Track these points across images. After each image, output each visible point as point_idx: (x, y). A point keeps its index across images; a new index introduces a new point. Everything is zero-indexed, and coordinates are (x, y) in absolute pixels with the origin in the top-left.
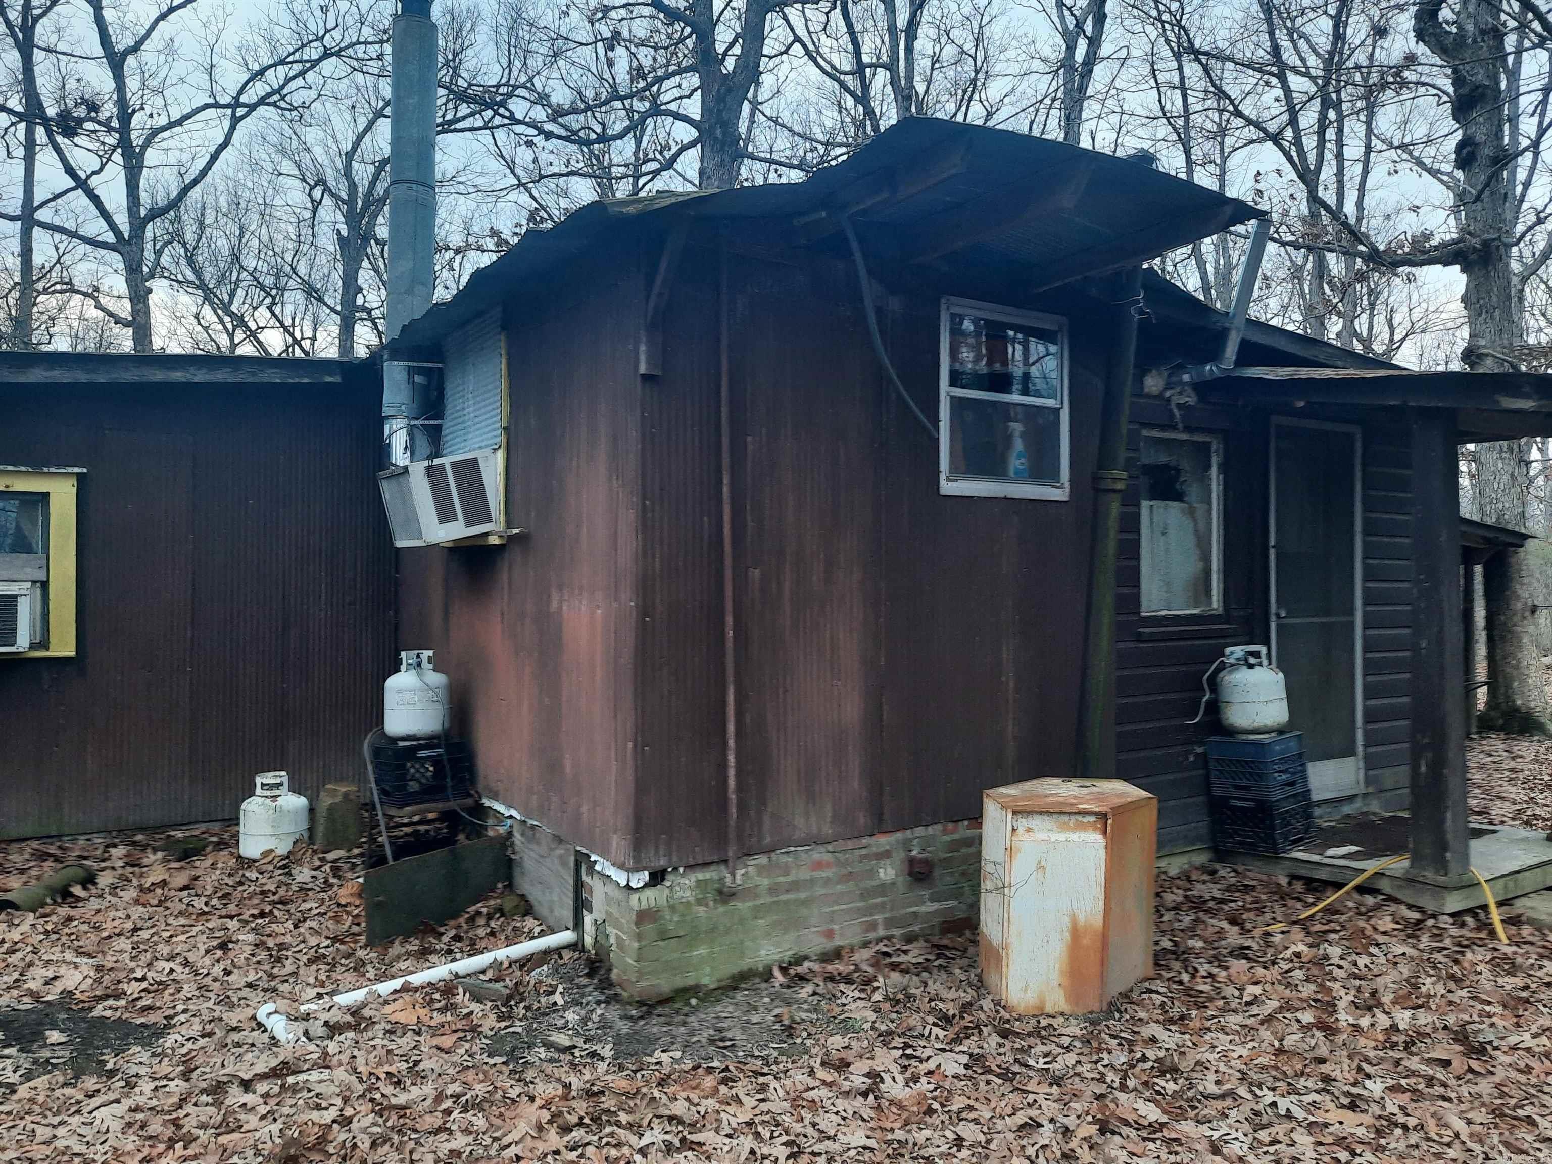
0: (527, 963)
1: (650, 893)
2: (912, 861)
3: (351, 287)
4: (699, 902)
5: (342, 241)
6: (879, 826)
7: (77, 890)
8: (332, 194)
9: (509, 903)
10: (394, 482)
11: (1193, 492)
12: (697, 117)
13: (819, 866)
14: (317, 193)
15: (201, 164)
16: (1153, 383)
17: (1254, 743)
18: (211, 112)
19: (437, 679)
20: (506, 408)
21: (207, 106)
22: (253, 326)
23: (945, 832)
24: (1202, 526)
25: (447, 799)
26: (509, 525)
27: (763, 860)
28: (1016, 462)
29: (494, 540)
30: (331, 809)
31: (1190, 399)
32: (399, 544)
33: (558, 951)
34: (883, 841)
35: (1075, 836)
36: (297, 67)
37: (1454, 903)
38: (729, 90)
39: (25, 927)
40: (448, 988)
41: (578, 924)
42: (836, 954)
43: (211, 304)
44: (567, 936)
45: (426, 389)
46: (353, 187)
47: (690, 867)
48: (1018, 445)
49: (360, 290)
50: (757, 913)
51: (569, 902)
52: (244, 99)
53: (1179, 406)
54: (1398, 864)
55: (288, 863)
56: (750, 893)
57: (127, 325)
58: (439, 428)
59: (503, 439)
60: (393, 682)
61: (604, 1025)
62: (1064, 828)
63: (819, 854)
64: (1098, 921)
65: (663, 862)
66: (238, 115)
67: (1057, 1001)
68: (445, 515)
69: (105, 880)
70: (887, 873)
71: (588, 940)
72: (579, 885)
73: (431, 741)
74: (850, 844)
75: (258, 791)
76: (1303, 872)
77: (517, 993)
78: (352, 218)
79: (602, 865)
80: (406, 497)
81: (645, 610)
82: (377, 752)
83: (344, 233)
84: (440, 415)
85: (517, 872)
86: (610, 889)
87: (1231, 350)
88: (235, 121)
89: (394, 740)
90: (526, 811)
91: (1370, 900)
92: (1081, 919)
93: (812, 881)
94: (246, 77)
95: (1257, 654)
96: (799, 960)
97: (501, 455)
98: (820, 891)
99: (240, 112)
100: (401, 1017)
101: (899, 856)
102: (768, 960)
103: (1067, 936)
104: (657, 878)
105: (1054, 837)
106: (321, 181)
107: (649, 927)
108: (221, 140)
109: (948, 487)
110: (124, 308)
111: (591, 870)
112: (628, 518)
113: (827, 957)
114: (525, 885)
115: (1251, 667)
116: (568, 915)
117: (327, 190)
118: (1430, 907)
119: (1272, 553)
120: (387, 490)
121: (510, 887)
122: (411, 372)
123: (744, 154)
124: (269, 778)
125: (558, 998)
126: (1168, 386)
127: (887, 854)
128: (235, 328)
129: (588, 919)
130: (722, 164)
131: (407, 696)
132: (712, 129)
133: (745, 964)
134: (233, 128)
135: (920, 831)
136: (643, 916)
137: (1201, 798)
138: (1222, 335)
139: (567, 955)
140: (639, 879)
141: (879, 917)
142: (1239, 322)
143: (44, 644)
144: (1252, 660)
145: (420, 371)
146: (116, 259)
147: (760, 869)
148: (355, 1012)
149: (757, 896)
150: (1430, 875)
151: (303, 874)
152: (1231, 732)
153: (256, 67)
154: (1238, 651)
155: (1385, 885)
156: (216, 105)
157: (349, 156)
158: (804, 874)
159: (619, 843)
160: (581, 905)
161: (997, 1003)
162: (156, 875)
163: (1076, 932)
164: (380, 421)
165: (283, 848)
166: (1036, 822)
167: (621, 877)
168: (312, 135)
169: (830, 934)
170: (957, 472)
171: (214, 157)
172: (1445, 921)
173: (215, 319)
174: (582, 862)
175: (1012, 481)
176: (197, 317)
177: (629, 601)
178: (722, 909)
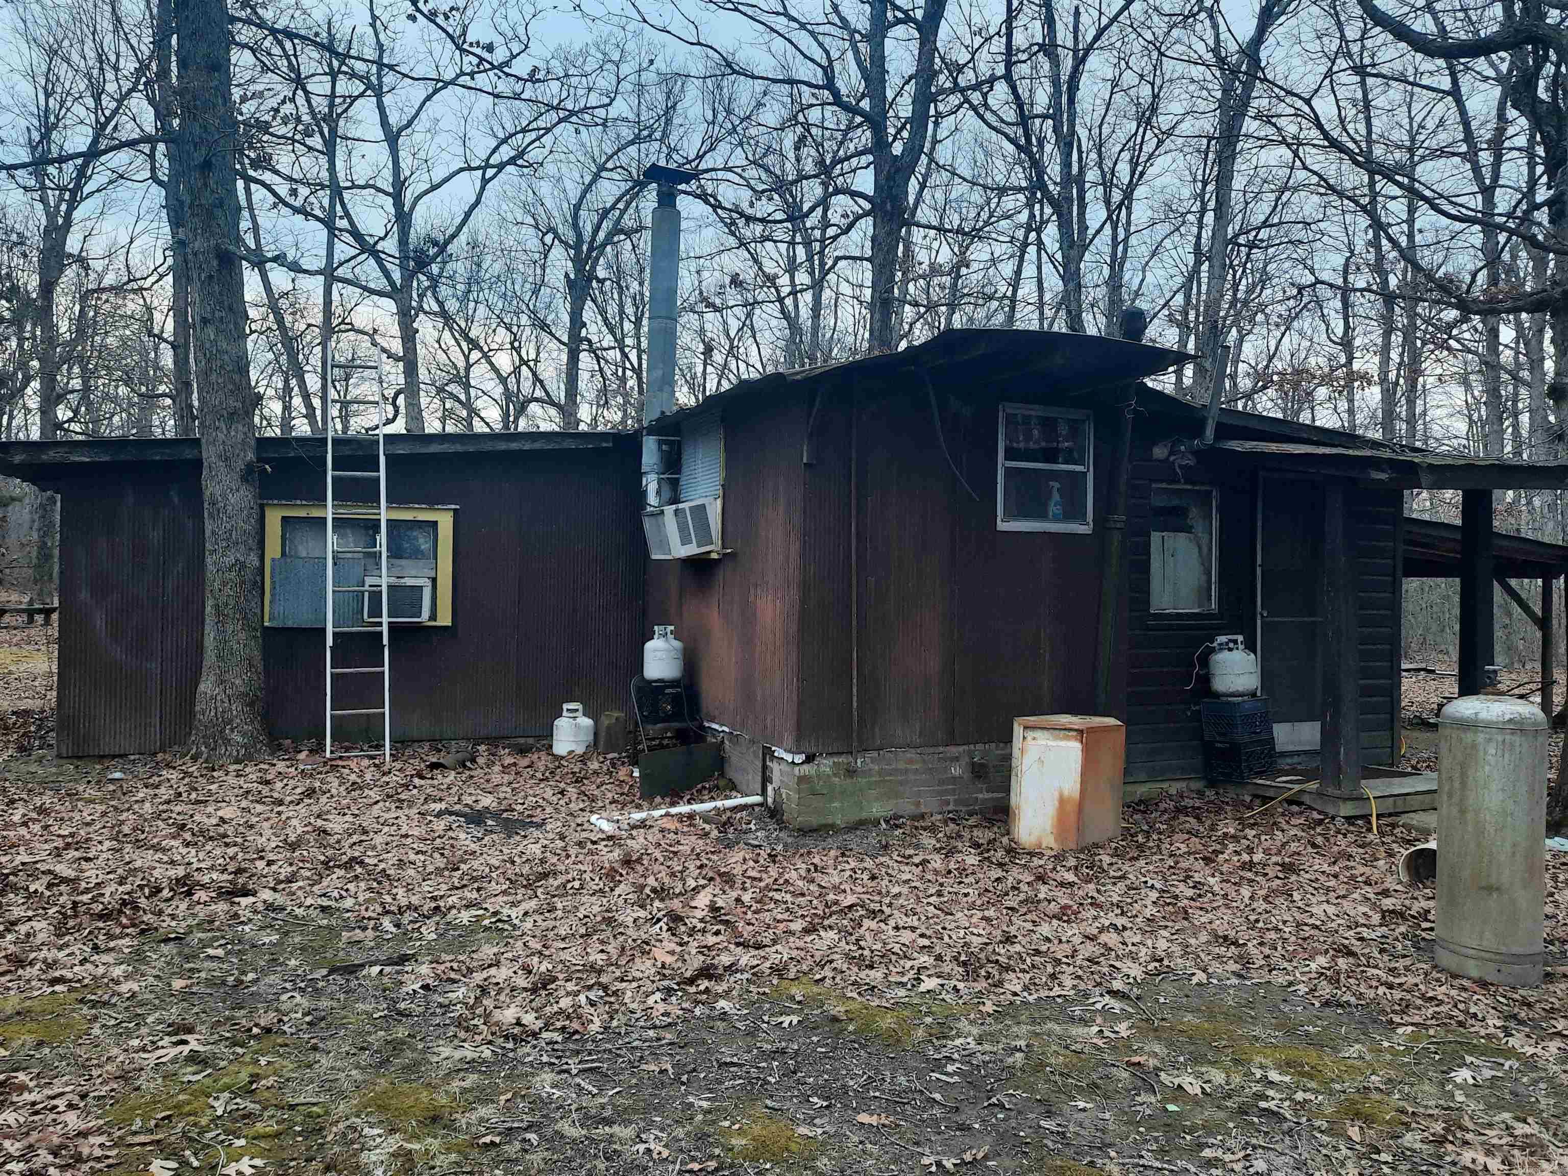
0: (735, 809)
1: (806, 767)
2: (973, 764)
3: (577, 322)
4: (835, 775)
5: (570, 284)
6: (951, 741)
7: (468, 764)
8: (561, 241)
9: (722, 783)
10: (652, 519)
11: (1199, 528)
12: (871, 193)
13: (911, 761)
14: (549, 239)
15: (458, 220)
16: (1159, 452)
17: (1229, 703)
18: (465, 174)
19: (678, 644)
20: (723, 475)
21: (462, 170)
22: (486, 349)
23: (997, 747)
24: (1205, 550)
25: (684, 720)
26: (724, 547)
27: (875, 754)
28: (1054, 508)
29: (714, 556)
30: (609, 728)
31: (1190, 461)
32: (654, 557)
33: (752, 806)
34: (954, 750)
35: (1063, 743)
36: (533, 135)
37: (1347, 809)
38: (898, 170)
39: (451, 777)
40: (691, 816)
41: (764, 792)
42: (922, 817)
43: (451, 329)
44: (757, 799)
45: (669, 453)
46: (579, 235)
47: (830, 754)
48: (1056, 496)
49: (584, 325)
50: (870, 785)
51: (759, 779)
52: (492, 161)
53: (1180, 466)
54: (1313, 786)
55: (583, 759)
56: (867, 773)
57: (398, 359)
58: (677, 480)
59: (721, 492)
60: (649, 645)
61: (778, 839)
62: (1057, 738)
63: (911, 754)
64: (1076, 794)
65: (814, 750)
66: (487, 176)
67: (1049, 841)
68: (685, 541)
69: (481, 761)
70: (956, 771)
71: (770, 800)
72: (765, 767)
73: (673, 683)
74: (932, 750)
75: (565, 713)
76: (1260, 792)
77: (729, 822)
78: (579, 262)
79: (779, 752)
80: (661, 528)
81: (803, 601)
82: (639, 690)
83: (572, 276)
84: (679, 472)
85: (726, 765)
86: (784, 766)
87: (1210, 432)
88: (485, 182)
89: (650, 682)
90: (732, 727)
91: (1295, 808)
92: (1066, 793)
93: (907, 771)
94: (494, 143)
95: (1235, 642)
96: (897, 817)
97: (719, 502)
98: (912, 777)
99: (490, 172)
100: (668, 826)
101: (965, 760)
102: (878, 815)
103: (1057, 803)
104: (810, 759)
105: (1050, 743)
106: (552, 230)
107: (803, 786)
108: (473, 199)
109: (1002, 526)
110: (397, 347)
111: (773, 757)
112: (795, 548)
113: (914, 818)
114: (731, 774)
115: (1230, 650)
116: (758, 787)
117: (557, 236)
118: (1331, 811)
119: (1259, 571)
120: (647, 523)
121: (722, 775)
122: (660, 443)
123: (911, 223)
124: (572, 706)
125: (752, 826)
126: (1171, 453)
127: (957, 759)
128: (470, 350)
129: (770, 788)
130: (889, 234)
131: (659, 654)
132: (884, 203)
133: (864, 815)
134: (483, 188)
135: (980, 746)
136: (802, 779)
137: (1195, 743)
138: (1202, 422)
139: (757, 809)
140: (799, 759)
141: (951, 798)
142: (1214, 412)
143: (433, 617)
144: (1231, 645)
145: (666, 442)
146: (390, 305)
147: (873, 760)
148: (643, 821)
149: (871, 776)
150: (1330, 790)
151: (594, 765)
152: (1217, 695)
153: (501, 135)
154: (1222, 639)
155: (1306, 799)
156: (470, 169)
157: (577, 207)
158: (901, 765)
159: (789, 740)
160: (766, 780)
161: (1011, 840)
162: (508, 760)
163: (1062, 801)
164: (639, 475)
165: (580, 750)
166: (1038, 734)
167: (789, 757)
168: (545, 188)
169: (918, 804)
170: (1010, 515)
171: (468, 215)
172: (1339, 821)
173: (453, 342)
174: (768, 753)
175: (1050, 521)
176: (438, 342)
177: (794, 594)
178: (849, 781)
